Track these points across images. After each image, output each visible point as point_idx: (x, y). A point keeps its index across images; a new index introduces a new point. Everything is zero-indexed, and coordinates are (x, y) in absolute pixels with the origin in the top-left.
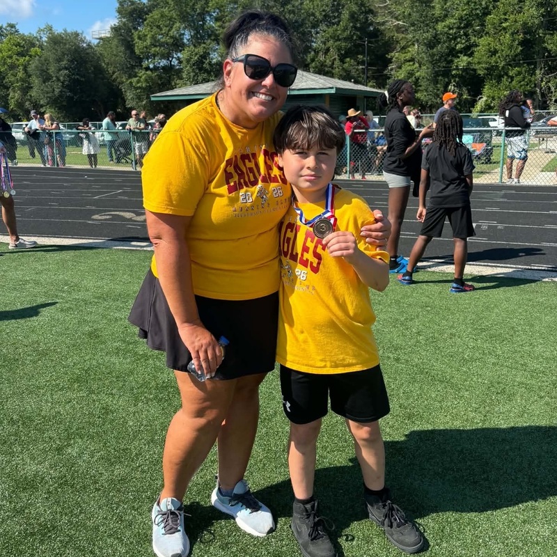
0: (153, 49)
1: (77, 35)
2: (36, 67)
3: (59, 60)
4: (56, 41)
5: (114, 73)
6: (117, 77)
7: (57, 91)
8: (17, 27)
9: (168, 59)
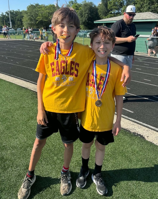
0: (113, 7)
1: (91, 3)
2: (79, 13)
3: (85, 11)
4: (86, 5)
5: (100, 15)
6: (101, 16)
7: (84, 20)
8: (77, 1)
9: (118, 11)
